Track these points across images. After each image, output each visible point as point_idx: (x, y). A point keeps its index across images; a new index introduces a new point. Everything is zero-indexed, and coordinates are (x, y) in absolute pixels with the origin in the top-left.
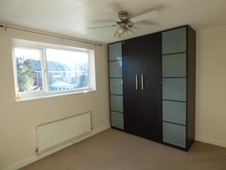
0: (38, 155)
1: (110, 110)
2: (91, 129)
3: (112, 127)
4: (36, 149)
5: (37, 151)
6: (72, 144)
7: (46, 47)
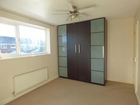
0: (14, 96)
1: (59, 66)
2: (48, 78)
3: (60, 77)
4: (13, 92)
5: (14, 93)
6: (36, 88)
7: (19, 25)
